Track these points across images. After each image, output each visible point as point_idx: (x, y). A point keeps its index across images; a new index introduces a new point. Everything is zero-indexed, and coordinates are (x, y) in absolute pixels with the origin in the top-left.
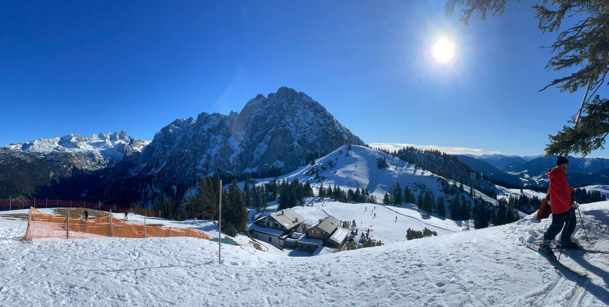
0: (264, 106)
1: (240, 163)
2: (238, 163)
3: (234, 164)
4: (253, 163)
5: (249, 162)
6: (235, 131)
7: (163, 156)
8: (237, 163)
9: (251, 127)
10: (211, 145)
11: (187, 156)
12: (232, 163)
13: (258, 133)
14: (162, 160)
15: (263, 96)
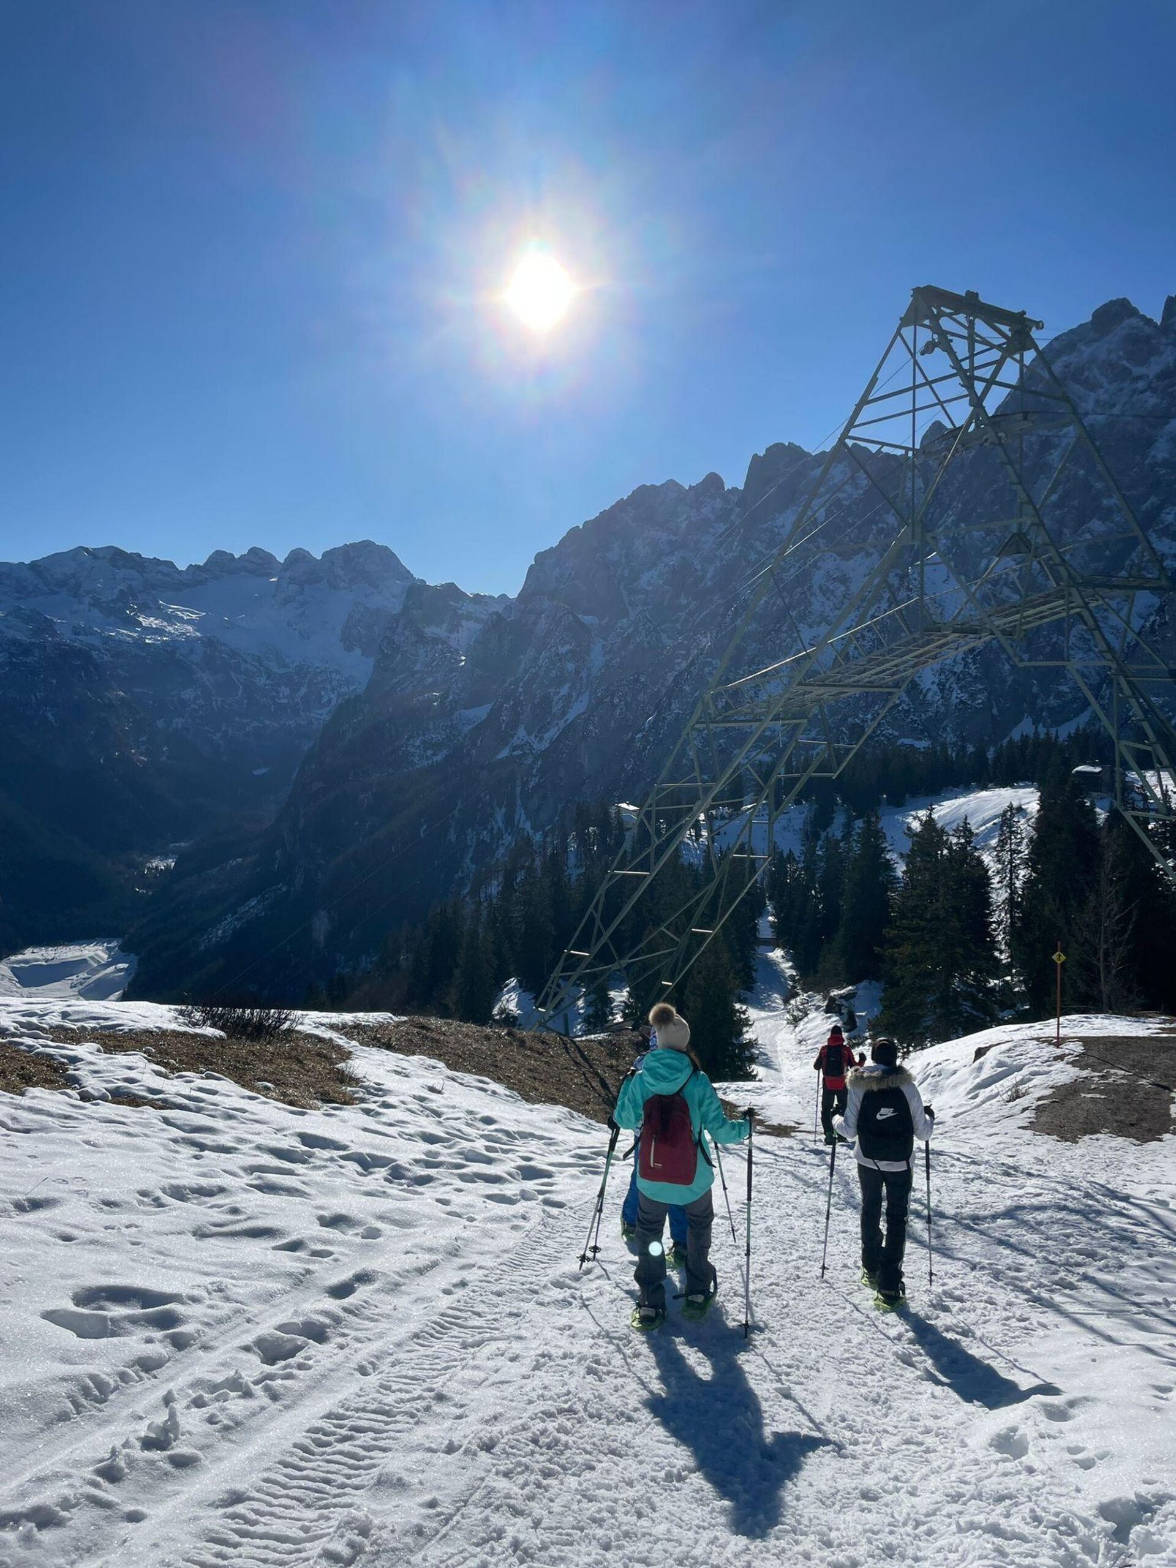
0: (1137, 371)
1: (981, 699)
2: (973, 696)
3: (946, 699)
4: (1060, 695)
5: (1035, 689)
6: (956, 524)
7: (570, 667)
8: (965, 696)
9: (1054, 497)
10: (816, 606)
11: (692, 663)
12: (933, 695)
13: (1097, 525)
14: (564, 690)
15: (1134, 312)
